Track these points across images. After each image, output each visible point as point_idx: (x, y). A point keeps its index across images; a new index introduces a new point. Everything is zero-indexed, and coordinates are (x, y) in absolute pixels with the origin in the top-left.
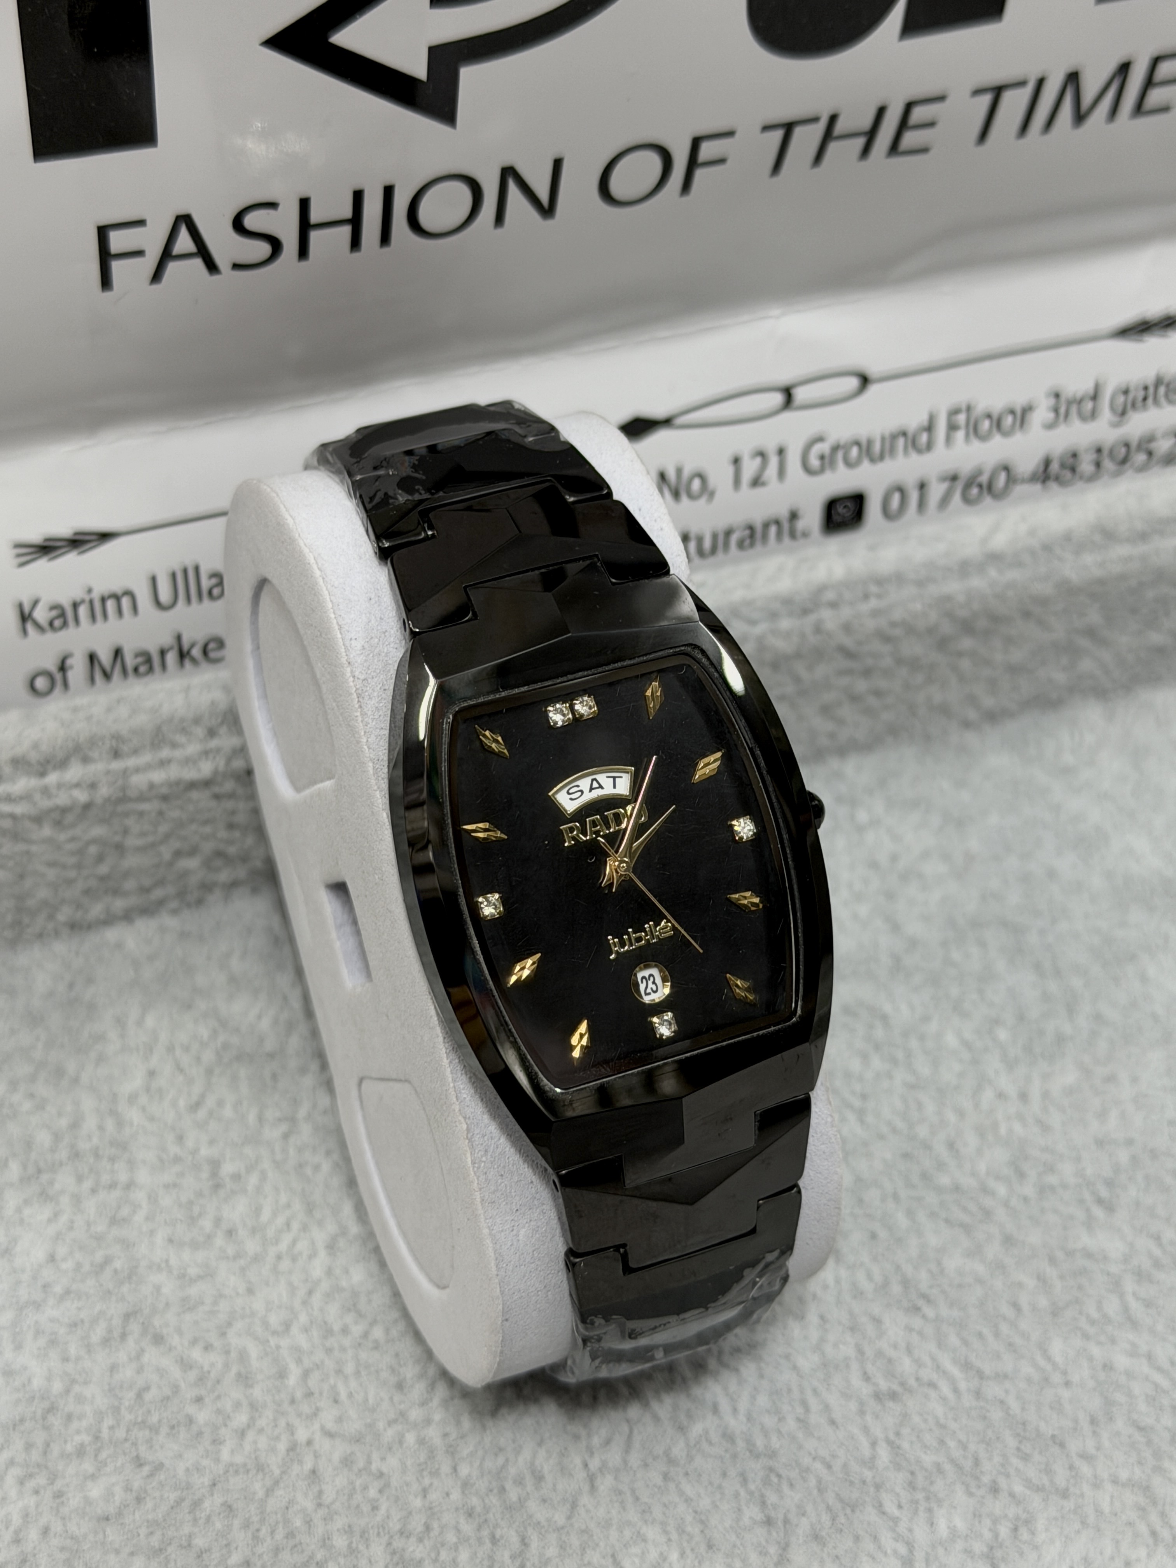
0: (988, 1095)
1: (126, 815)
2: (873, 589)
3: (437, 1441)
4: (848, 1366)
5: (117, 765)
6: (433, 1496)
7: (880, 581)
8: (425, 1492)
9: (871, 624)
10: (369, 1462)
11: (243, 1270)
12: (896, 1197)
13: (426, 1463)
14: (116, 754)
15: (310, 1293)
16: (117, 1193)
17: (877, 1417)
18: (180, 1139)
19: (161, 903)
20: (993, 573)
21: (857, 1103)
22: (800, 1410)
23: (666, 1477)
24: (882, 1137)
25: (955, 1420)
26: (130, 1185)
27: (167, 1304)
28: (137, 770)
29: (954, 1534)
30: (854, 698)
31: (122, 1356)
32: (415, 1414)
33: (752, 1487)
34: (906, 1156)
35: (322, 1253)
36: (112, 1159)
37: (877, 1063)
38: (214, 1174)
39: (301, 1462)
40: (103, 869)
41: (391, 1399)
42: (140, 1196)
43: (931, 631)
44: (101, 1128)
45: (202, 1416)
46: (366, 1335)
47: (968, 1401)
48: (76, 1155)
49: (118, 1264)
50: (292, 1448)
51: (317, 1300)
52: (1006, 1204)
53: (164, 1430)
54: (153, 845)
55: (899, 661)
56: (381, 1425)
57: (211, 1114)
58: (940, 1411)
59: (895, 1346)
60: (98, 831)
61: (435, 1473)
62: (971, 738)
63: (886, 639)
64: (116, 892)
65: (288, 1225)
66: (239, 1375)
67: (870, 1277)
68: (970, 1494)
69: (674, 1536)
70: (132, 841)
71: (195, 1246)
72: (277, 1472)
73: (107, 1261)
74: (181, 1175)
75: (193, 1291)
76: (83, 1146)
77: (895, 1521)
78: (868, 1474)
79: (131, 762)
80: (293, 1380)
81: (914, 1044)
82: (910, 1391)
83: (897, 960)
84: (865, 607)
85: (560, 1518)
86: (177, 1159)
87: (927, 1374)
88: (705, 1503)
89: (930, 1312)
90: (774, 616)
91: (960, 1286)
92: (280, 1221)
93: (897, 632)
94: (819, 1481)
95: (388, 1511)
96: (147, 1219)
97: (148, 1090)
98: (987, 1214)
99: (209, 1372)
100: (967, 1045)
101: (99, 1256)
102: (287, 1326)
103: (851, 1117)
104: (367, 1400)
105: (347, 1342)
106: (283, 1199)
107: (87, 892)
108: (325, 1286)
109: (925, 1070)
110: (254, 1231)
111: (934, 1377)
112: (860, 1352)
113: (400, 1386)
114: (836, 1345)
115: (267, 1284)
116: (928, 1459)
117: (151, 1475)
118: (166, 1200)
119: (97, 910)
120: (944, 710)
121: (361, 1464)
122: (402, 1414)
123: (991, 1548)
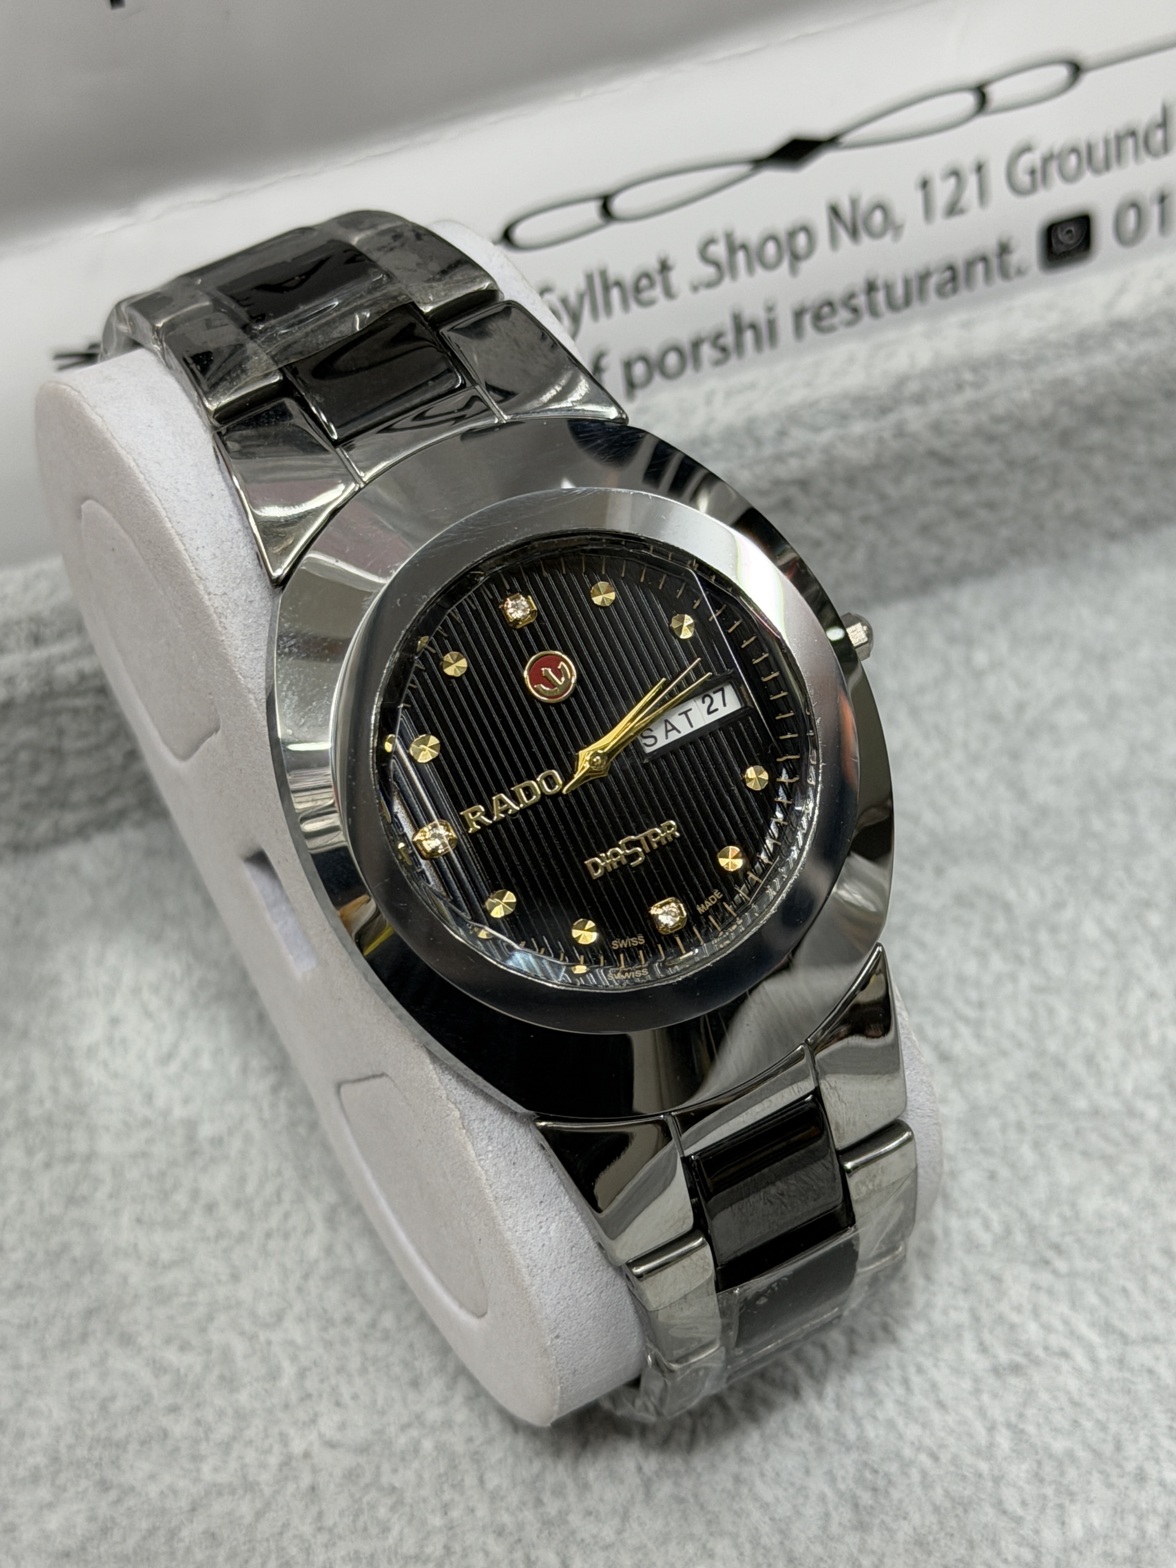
0: (1137, 995)
1: (57, 712)
2: (968, 376)
3: (460, 1448)
4: (959, 1337)
5: (39, 654)
6: (455, 1514)
7: (977, 366)
8: (445, 1509)
9: (967, 421)
10: (378, 1474)
11: (227, 1251)
12: (1020, 1127)
13: (446, 1474)
14: (37, 640)
15: (306, 1277)
16: (74, 1168)
17: (995, 1396)
18: (149, 1098)
19: (121, 815)
20: (1121, 346)
21: (971, 1013)
22: (900, 1391)
23: (738, 1479)
24: (1004, 1053)
25: (1092, 1396)
26: (90, 1157)
27: (136, 1297)
28: (64, 659)
29: (1091, 1535)
30: (962, 514)
31: (82, 1361)
32: (434, 1415)
33: (842, 1487)
34: (1033, 1076)
35: (320, 1227)
36: (69, 1127)
37: (997, 963)
38: (191, 1138)
39: (296, 1478)
40: (42, 779)
41: (404, 1400)
42: (101, 1169)
43: (1046, 424)
44: (55, 1090)
45: (180, 1428)
46: (373, 1325)
47: (1108, 1371)
48: (25, 1123)
49: (78, 1251)
50: (287, 1462)
51: (313, 1286)
52: (1158, 1129)
53: (133, 1447)
54: (98, 747)
55: (1011, 464)
56: (392, 1430)
57: (185, 1067)
58: (1073, 1384)
59: (1018, 1309)
60: (26, 734)
61: (458, 1487)
62: (1117, 552)
63: (991, 439)
64: (63, 805)
65: (278, 1194)
66: (222, 1378)
67: (987, 1225)
68: (1110, 1486)
69: (747, 1548)
70: (70, 744)
71: (168, 1225)
72: (267, 1491)
73: (65, 1248)
74: (150, 1141)
75: (168, 1279)
76: (34, 1112)
77: (1018, 1520)
78: (984, 1467)
79: (56, 649)
80: (285, 1382)
81: (1043, 937)
82: (1036, 1362)
83: (1023, 833)
84: (958, 401)
85: (608, 1533)
86: (146, 1123)
87: (1057, 1341)
88: (784, 1510)
89: (1061, 1265)
90: (843, 418)
91: (1100, 1232)
92: (269, 1189)
93: (1004, 428)
94: (924, 1474)
95: (401, 1533)
96: (111, 1196)
97: (110, 1041)
98: (1135, 1141)
99: (186, 1375)
100: (1111, 935)
101: (55, 1242)
102: (279, 1317)
103: (965, 1031)
104: (376, 1401)
105: (351, 1333)
106: (272, 1166)
107: (26, 807)
108: (323, 1267)
109: (1057, 970)
110: (237, 1205)
111: (1067, 1344)
112: (976, 1318)
113: (415, 1384)
114: (945, 1312)
115: (255, 1268)
116: (1059, 1445)
117: (118, 1501)
118: (133, 1173)
119: (43, 828)
120: (1078, 519)
121: (367, 1478)
122: (419, 1418)
123: (1136, 1549)
